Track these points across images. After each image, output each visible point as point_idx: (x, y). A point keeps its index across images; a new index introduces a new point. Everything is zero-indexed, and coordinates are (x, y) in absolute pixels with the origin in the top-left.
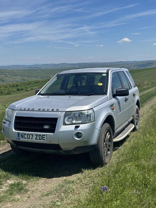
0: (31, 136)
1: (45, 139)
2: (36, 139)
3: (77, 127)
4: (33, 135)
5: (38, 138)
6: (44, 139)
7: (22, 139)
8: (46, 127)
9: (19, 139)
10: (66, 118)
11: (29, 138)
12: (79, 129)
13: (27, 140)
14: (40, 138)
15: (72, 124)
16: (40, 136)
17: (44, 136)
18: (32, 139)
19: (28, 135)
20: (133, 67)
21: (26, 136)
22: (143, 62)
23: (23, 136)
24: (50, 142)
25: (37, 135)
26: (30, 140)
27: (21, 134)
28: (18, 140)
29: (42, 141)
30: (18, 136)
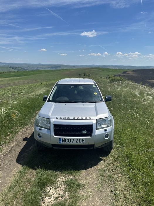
0: (72, 140)
1: (85, 141)
2: (76, 142)
3: (106, 130)
4: (74, 139)
5: (78, 141)
6: (83, 141)
7: (63, 143)
8: (84, 132)
9: (61, 143)
10: (98, 124)
11: (70, 141)
12: (107, 131)
13: (68, 143)
14: (80, 141)
15: (102, 128)
16: (80, 140)
17: (83, 140)
18: (73, 142)
19: (70, 140)
20: (48, 68)
21: (67, 141)
22: (54, 65)
23: (64, 140)
24: (88, 143)
25: (78, 139)
26: (71, 143)
27: (63, 139)
28: (59, 144)
29: (82, 143)
30: (59, 141)
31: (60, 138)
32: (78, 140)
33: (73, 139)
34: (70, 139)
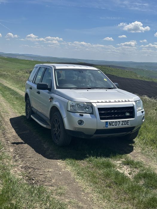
1: (129, 123)
2: (122, 125)
3: (142, 112)
5: (124, 124)
6: (128, 124)
7: (110, 127)
9: (107, 127)
11: (116, 124)
13: (115, 127)
16: (125, 122)
17: (128, 122)
18: (119, 125)
21: (114, 124)
23: (111, 124)
24: (132, 125)
26: (117, 127)
27: (109, 122)
28: (105, 128)
29: (126, 126)
30: (106, 125)
31: (107, 122)
32: (124, 122)
33: (119, 122)
34: (116, 122)
